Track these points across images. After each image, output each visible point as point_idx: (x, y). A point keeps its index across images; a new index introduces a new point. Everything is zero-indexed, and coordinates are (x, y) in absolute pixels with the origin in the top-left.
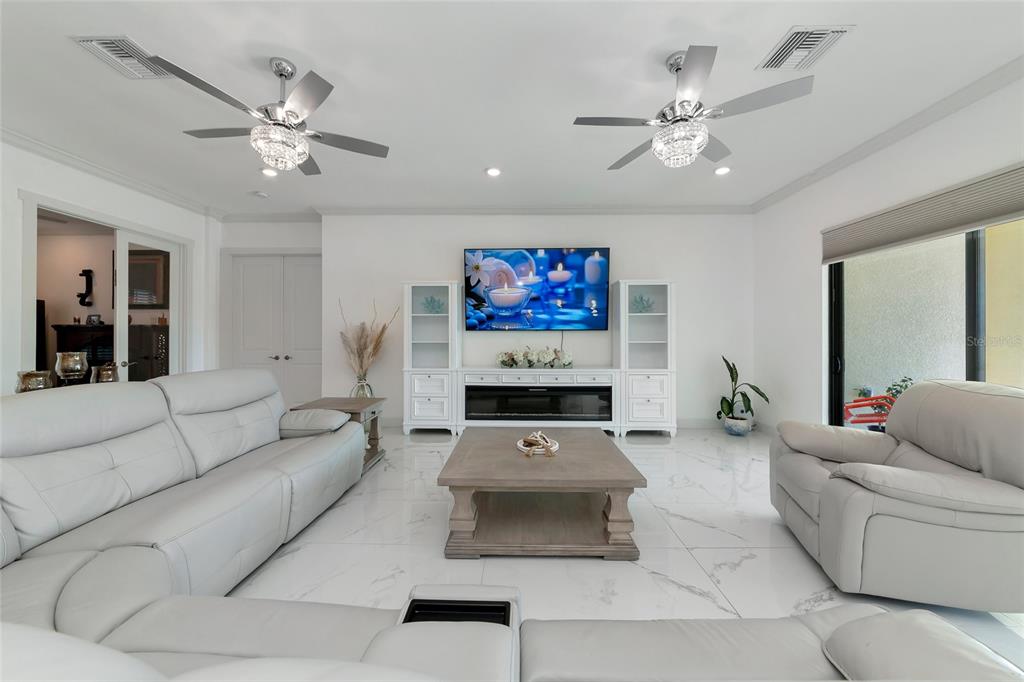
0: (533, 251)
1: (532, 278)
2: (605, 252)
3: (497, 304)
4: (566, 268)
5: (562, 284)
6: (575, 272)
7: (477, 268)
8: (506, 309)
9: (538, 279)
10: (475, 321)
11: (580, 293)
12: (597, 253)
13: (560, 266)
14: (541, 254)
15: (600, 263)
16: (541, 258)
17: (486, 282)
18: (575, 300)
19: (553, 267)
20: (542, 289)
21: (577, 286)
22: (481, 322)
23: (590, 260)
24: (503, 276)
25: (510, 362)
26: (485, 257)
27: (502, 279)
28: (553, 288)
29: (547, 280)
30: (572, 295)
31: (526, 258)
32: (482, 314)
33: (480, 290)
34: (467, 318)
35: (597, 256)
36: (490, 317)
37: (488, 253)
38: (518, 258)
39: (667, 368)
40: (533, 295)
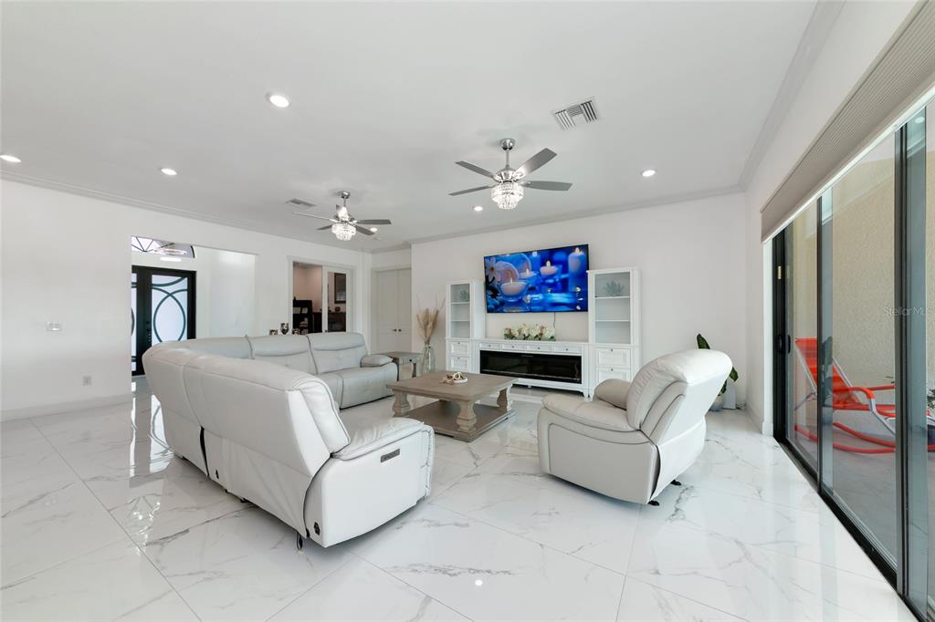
0: (528, 254)
1: (528, 273)
2: (585, 248)
3: (507, 294)
4: (552, 264)
5: (551, 276)
6: (561, 266)
7: (492, 269)
8: (512, 297)
9: (533, 274)
10: (493, 307)
11: (564, 282)
12: (577, 249)
13: (548, 263)
14: (535, 254)
15: (580, 257)
16: (536, 258)
17: (498, 279)
18: (563, 287)
19: (543, 264)
20: (537, 280)
21: (564, 276)
22: (497, 307)
23: (572, 255)
24: (509, 273)
25: (510, 336)
26: (497, 261)
27: (508, 275)
28: (545, 279)
29: (540, 274)
30: (559, 284)
31: (524, 259)
32: (497, 301)
33: (496, 284)
34: (488, 304)
35: (578, 252)
36: (502, 303)
37: (498, 258)
38: (519, 259)
39: (629, 343)
40: (530, 286)
